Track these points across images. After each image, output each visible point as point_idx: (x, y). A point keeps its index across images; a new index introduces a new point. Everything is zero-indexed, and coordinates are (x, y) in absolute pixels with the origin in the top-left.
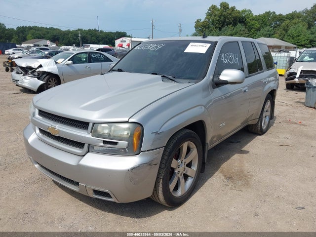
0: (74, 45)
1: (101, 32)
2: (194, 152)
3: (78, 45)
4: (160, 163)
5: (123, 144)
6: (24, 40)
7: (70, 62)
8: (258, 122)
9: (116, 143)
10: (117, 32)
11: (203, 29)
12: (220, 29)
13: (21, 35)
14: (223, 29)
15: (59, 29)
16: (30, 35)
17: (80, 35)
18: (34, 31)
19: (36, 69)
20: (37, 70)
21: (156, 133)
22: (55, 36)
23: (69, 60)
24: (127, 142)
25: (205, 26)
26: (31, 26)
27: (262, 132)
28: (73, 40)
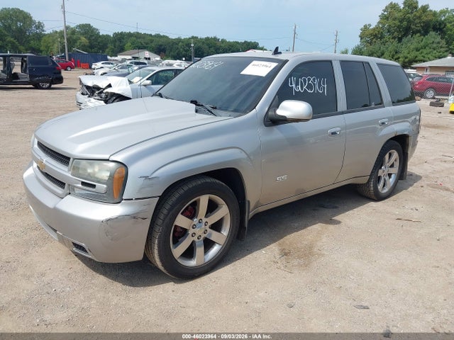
0: (184, 59)
1: (223, 41)
2: (223, 211)
3: (188, 59)
4: (151, 217)
5: (102, 187)
6: (121, 50)
7: (149, 82)
8: (369, 181)
9: (94, 186)
10: (245, 42)
11: (373, 39)
12: (400, 40)
13: (117, 43)
14: (405, 40)
15: (167, 37)
16: (129, 44)
17: (192, 45)
18: (135, 38)
19: (104, 89)
20: (104, 91)
21: (146, 177)
22: (161, 46)
23: (147, 79)
24: (105, 186)
25: (375, 36)
26: (132, 32)
27: (379, 198)
28: (184, 52)
